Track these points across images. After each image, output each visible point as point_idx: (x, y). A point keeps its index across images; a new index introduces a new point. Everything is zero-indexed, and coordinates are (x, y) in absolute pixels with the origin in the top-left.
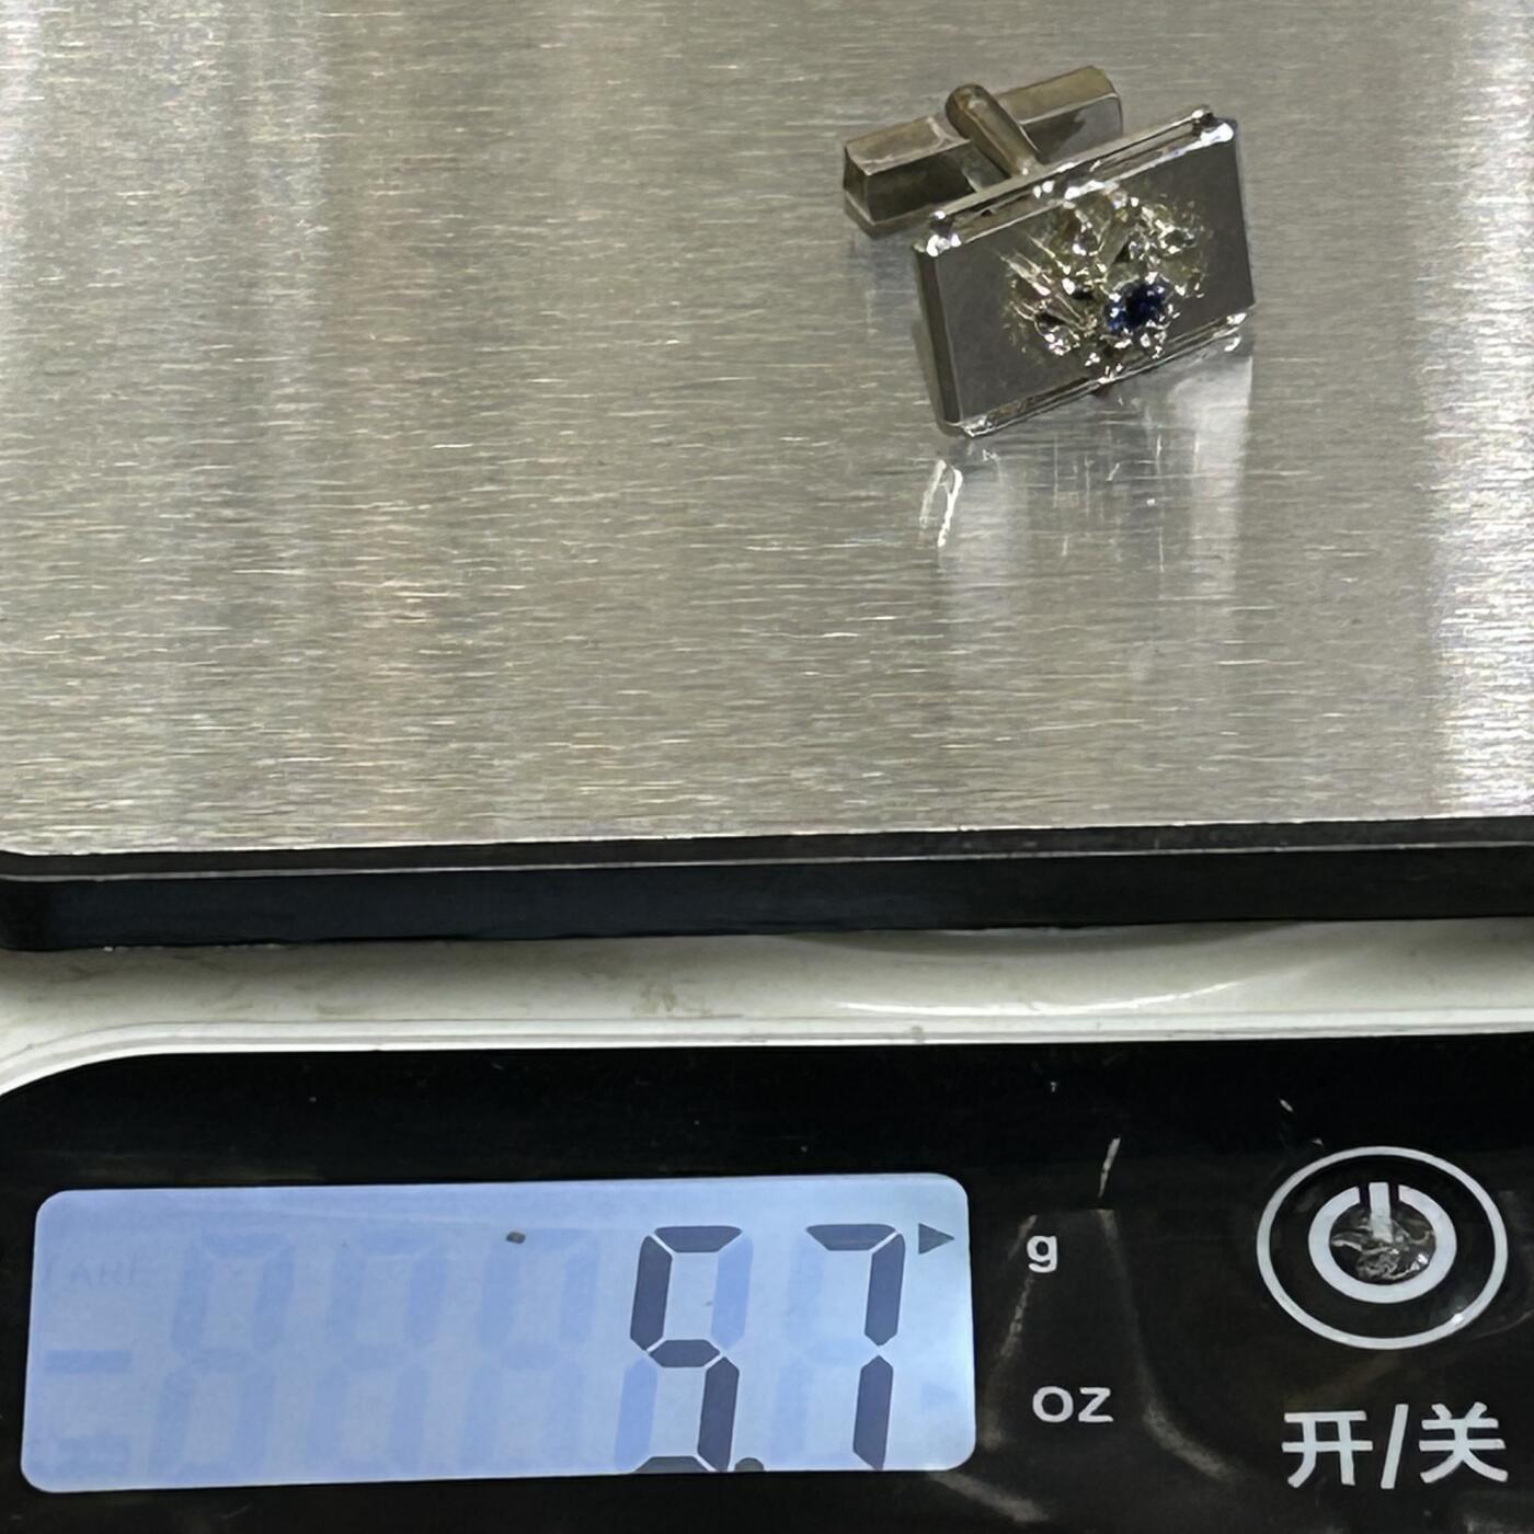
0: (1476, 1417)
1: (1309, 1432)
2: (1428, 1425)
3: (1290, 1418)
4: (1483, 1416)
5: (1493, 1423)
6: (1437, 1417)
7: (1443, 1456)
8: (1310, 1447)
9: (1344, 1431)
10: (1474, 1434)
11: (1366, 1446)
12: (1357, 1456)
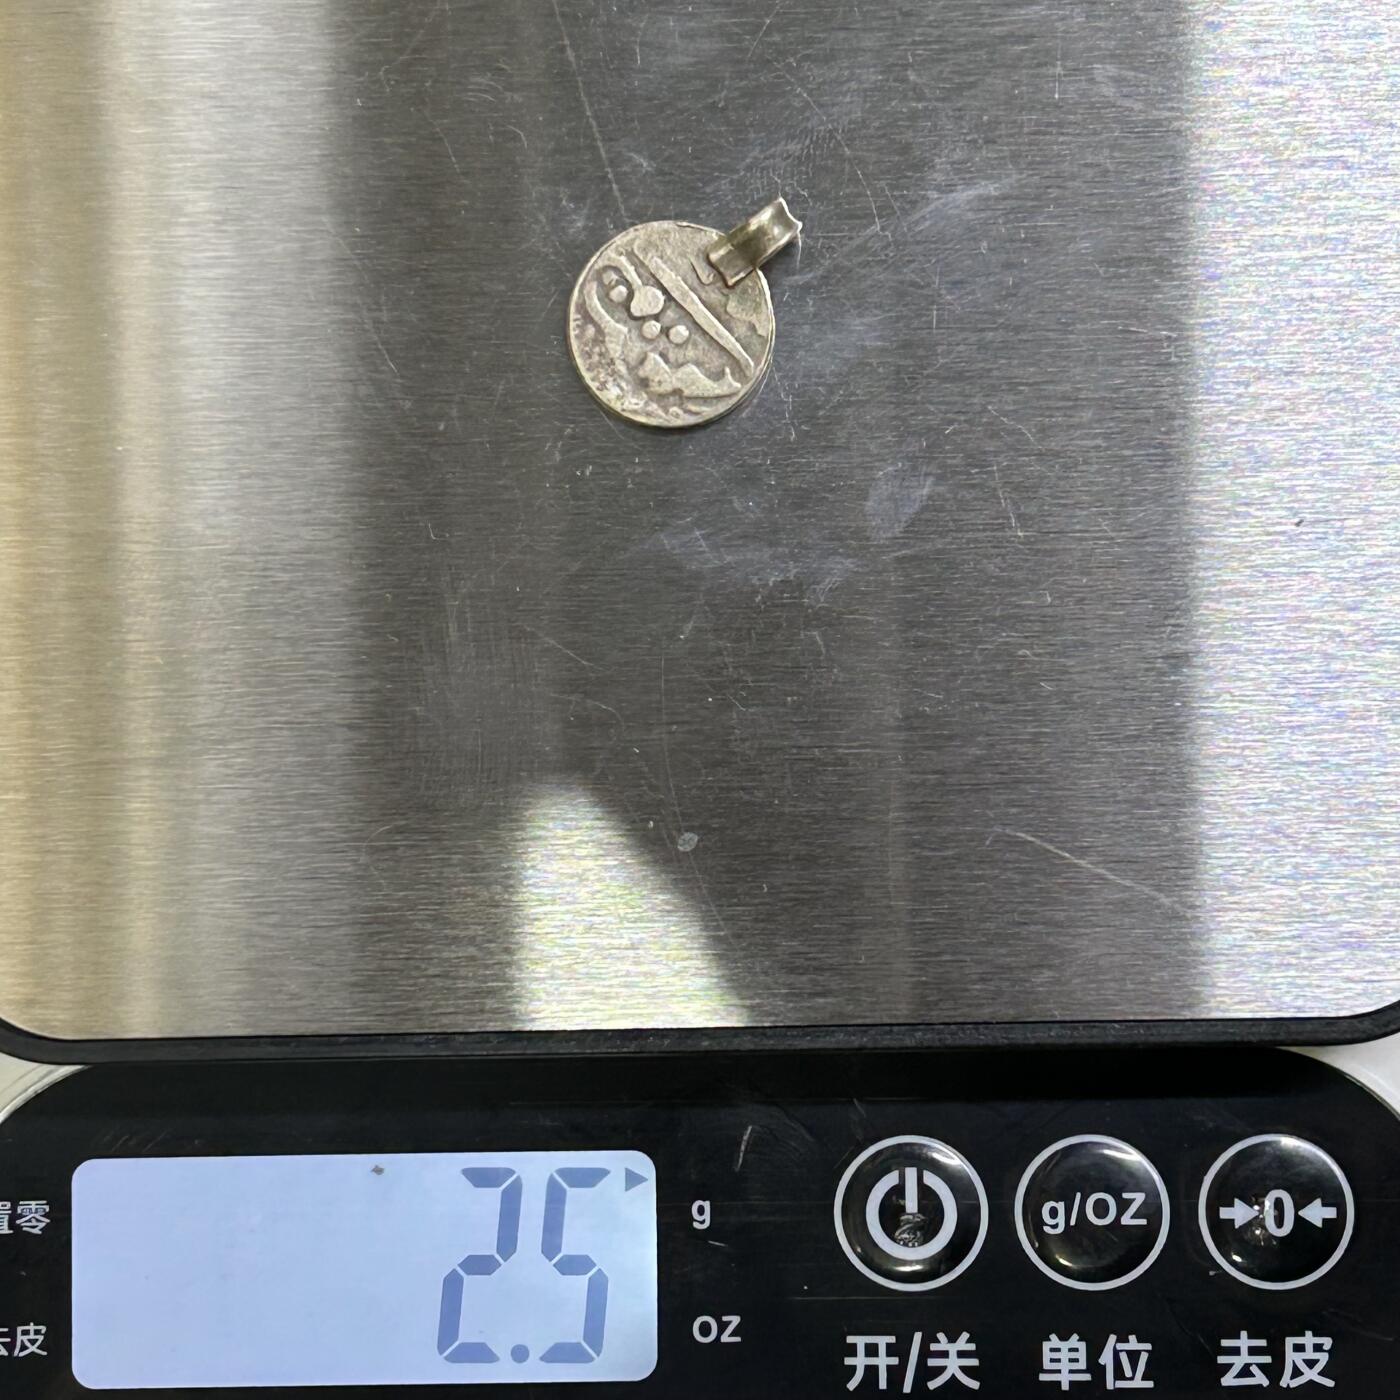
0: (963, 1343)
1: (861, 1350)
2: (934, 1347)
3: (850, 1339)
4: (969, 1341)
5: (972, 1347)
6: (938, 1341)
7: (942, 1369)
8: (860, 1361)
9: (882, 1350)
10: (961, 1354)
11: (894, 1361)
12: (889, 1368)
